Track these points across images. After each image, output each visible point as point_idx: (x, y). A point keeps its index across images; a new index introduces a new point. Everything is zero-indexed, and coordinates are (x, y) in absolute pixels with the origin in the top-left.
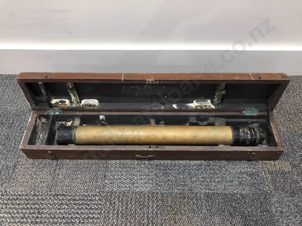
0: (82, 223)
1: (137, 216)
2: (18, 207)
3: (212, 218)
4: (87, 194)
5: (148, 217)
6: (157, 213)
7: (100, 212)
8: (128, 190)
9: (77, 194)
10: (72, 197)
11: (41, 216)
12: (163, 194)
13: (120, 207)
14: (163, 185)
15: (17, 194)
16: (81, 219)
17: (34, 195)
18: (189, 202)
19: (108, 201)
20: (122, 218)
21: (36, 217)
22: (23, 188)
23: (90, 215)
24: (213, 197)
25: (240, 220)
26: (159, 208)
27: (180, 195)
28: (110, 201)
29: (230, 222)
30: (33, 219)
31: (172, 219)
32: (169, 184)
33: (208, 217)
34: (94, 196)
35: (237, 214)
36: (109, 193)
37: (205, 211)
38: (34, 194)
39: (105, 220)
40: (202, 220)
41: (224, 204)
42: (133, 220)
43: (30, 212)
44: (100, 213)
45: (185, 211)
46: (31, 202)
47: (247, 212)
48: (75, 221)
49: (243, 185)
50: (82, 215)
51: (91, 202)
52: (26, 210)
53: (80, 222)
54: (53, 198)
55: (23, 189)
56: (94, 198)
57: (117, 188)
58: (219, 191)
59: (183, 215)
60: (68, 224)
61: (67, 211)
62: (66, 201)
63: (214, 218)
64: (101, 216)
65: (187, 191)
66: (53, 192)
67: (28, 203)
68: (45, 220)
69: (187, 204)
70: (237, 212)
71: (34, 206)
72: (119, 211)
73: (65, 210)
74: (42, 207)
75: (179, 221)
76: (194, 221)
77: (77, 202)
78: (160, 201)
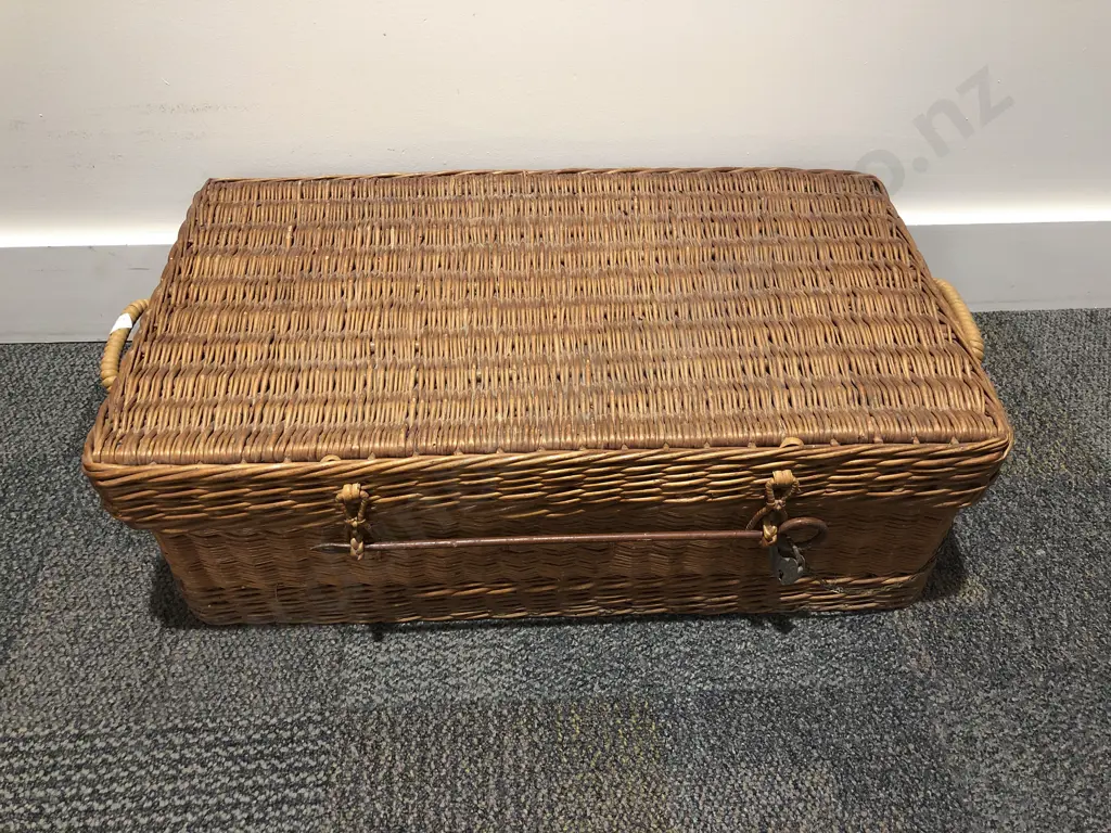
0: (259, 821)
1: (459, 784)
2: (17, 779)
3: (731, 774)
4: (274, 721)
5: (498, 783)
6: (531, 771)
7: (325, 779)
8: (424, 698)
9: (240, 723)
10: (219, 735)
11: (102, 807)
12: (552, 703)
13: (397, 758)
14: (550, 675)
15: (14, 734)
16: (254, 809)
17: (78, 736)
18: (643, 725)
19: (353, 740)
20: (404, 795)
21: (86, 811)
22: (35, 713)
23: (287, 791)
24: (728, 703)
25: (828, 772)
26: (537, 751)
27: (612, 706)
28: (362, 738)
29: (795, 783)
30: (75, 819)
31: (587, 787)
32: (570, 669)
33: (714, 771)
34: (301, 726)
35: (816, 755)
36: (355, 712)
37: (704, 754)
38: (77, 732)
39: (345, 806)
40: (694, 783)
41: (770, 725)
42: (448, 797)
43: (63, 794)
44: (326, 783)
45: (634, 758)
46: (68, 761)
47: (849, 746)
48: (233, 818)
49: (831, 658)
50: (257, 793)
51: (290, 746)
52: (48, 790)
53: (249, 820)
54: (147, 742)
55: (38, 719)
56: (302, 733)
57: (385, 695)
58: (749, 684)
59: (625, 772)
60: (205, 826)
61: (200, 782)
62: (198, 750)
63: (738, 773)
64: (327, 792)
65: (636, 690)
66: (148, 723)
67: (54, 765)
68: (117, 820)
69: (640, 733)
70: (814, 747)
71: (78, 776)
72: (395, 773)
73: (196, 781)
74: (108, 776)
75: (615, 793)
76: (667, 790)
77: (241, 751)
78: (541, 730)
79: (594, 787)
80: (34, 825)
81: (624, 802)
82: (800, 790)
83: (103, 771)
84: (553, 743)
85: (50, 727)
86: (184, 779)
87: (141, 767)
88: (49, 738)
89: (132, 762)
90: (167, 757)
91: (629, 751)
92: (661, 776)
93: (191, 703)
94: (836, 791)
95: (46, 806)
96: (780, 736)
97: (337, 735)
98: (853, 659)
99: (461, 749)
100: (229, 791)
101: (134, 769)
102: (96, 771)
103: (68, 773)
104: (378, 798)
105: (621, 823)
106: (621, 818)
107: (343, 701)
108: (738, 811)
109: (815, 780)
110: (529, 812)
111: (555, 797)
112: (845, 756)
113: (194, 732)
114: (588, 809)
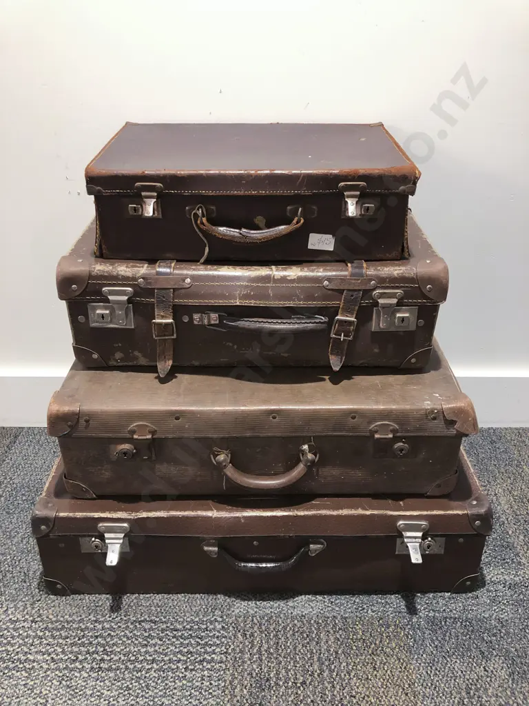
79: (372, 663)
80: (73, 666)
81: (389, 672)
82: (487, 671)
83: (109, 640)
84: (348, 639)
85: (81, 616)
86: (151, 646)
87: (128, 638)
88: (80, 622)
89: (124, 636)
90: (142, 634)
91: (389, 645)
92: (409, 660)
93: (153, 608)
94: (508, 673)
95: (79, 656)
96: (474, 643)
97: (231, 629)
98: (513, 605)
99: (297, 639)
100: (175, 654)
101: (125, 639)
102: (105, 640)
103: (91, 640)
104: (254, 662)
105: (388, 684)
106: (388, 681)
107: (233, 611)
108: (453, 681)
109: (495, 667)
110: (337, 675)
111: (350, 667)
112: (511, 655)
113: (155, 622)
114: (369, 675)
